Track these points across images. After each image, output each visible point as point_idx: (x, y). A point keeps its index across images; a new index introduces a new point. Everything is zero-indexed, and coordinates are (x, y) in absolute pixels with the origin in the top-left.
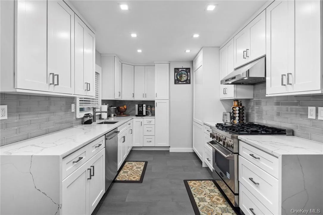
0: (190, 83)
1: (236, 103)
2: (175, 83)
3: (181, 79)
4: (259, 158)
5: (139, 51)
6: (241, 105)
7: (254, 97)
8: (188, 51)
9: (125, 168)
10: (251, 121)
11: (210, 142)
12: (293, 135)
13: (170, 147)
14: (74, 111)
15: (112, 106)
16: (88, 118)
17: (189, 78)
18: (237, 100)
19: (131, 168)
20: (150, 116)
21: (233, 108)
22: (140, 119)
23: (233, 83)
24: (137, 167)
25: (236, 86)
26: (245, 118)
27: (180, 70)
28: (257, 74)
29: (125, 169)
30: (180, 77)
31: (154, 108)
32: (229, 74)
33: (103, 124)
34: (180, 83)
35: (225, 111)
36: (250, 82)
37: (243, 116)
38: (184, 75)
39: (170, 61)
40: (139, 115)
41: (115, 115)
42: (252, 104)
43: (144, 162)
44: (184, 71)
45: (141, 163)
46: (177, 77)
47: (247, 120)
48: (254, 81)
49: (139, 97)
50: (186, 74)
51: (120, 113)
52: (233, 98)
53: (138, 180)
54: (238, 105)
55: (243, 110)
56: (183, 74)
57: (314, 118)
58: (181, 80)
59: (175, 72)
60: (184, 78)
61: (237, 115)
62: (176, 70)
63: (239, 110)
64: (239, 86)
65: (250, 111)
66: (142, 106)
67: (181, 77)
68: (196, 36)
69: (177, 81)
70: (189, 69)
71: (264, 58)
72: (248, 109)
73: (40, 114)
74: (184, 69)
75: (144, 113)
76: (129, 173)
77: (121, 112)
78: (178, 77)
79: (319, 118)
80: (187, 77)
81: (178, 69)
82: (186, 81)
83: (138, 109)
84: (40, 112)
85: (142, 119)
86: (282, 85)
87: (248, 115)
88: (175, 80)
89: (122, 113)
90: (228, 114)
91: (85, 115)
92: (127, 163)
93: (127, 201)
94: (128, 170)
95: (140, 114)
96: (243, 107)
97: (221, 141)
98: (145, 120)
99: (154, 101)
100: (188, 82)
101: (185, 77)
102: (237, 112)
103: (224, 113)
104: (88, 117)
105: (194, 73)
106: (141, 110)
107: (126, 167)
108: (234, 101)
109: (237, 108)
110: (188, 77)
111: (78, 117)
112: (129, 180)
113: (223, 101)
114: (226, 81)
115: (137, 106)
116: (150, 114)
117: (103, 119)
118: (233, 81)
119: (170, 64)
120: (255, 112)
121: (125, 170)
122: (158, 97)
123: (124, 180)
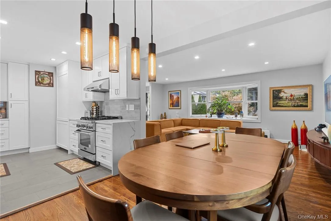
0: (53, 86)
1: (94, 104)
2: (36, 85)
3: (43, 82)
4: (105, 129)
6: (97, 105)
7: (105, 100)
8: (53, 60)
10: (104, 115)
11: (76, 131)
12: (122, 119)
13: (29, 148)
17: (52, 82)
18: (95, 102)
21: (93, 107)
23: (92, 91)
25: (94, 92)
26: (100, 114)
27: (42, 73)
28: (105, 87)
30: (42, 80)
32: (89, 84)
34: (42, 85)
35: (86, 110)
36: (102, 91)
37: (99, 112)
38: (46, 79)
39: (29, 63)
42: (104, 104)
44: (46, 74)
46: (38, 80)
47: (101, 115)
48: (104, 91)
50: (49, 78)
52: (92, 100)
53: (3, 175)
54: (95, 105)
55: (99, 108)
56: (45, 77)
57: (128, 109)
59: (36, 75)
60: (47, 81)
61: (95, 112)
62: (37, 73)
63: (96, 108)
64: (96, 93)
65: (103, 109)
68: (64, 53)
69: (38, 83)
70: (52, 73)
71: (108, 79)
72: (102, 108)
74: (47, 73)
78: (40, 80)
79: (130, 110)
80: (49, 80)
81: (39, 72)
82: (49, 84)
86: (115, 94)
87: (101, 112)
88: (36, 82)
90: (89, 112)
96: (98, 106)
97: (85, 127)
100: (51, 85)
102: (95, 109)
103: (85, 111)
105: (57, 78)
108: (93, 102)
109: (95, 107)
113: (84, 102)
114: (88, 89)
116: (1, 117)
118: (92, 89)
119: (29, 65)
120: (105, 109)
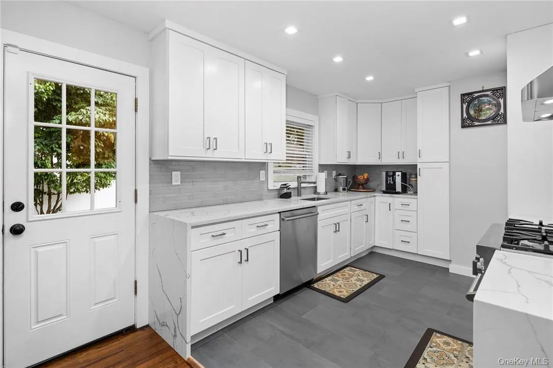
0: (505, 122)
2: (463, 126)
3: (480, 116)
5: (370, 78)
8: (474, 53)
9: (339, 274)
13: (450, 261)
14: (264, 180)
15: (340, 175)
16: (285, 191)
17: (502, 111)
19: (348, 276)
20: (410, 194)
22: (388, 198)
24: (359, 279)
27: (476, 95)
29: (338, 276)
30: (475, 112)
31: (416, 177)
33: (315, 200)
34: (476, 124)
38: (488, 107)
39: (450, 82)
40: (389, 191)
41: (344, 189)
43: (377, 274)
44: (487, 96)
45: (371, 275)
49: (390, 159)
50: (495, 102)
51: (357, 186)
53: (342, 297)
56: (483, 103)
58: (480, 118)
59: (463, 102)
60: (488, 112)
62: (466, 97)
66: (394, 173)
67: (479, 110)
69: (468, 122)
70: (501, 90)
73: (216, 181)
74: (489, 93)
75: (399, 188)
76: (338, 283)
77: (359, 185)
78: (472, 112)
80: (494, 109)
81: (470, 94)
82: (492, 118)
83: (387, 181)
84: (216, 179)
85: (391, 198)
88: (463, 120)
89: (361, 187)
91: (282, 186)
92: (348, 268)
93: (304, 316)
94: (341, 279)
95: (390, 189)
98: (397, 200)
99: (417, 165)
100: (499, 119)
101: (491, 109)
104: (285, 189)
106: (392, 183)
107: (341, 274)
110: (499, 110)
111: (271, 187)
112: (331, 292)
115: (384, 174)
116: (410, 190)
117: (319, 194)
119: (450, 87)
121: (336, 278)
122: (424, 158)
123: (323, 289)
